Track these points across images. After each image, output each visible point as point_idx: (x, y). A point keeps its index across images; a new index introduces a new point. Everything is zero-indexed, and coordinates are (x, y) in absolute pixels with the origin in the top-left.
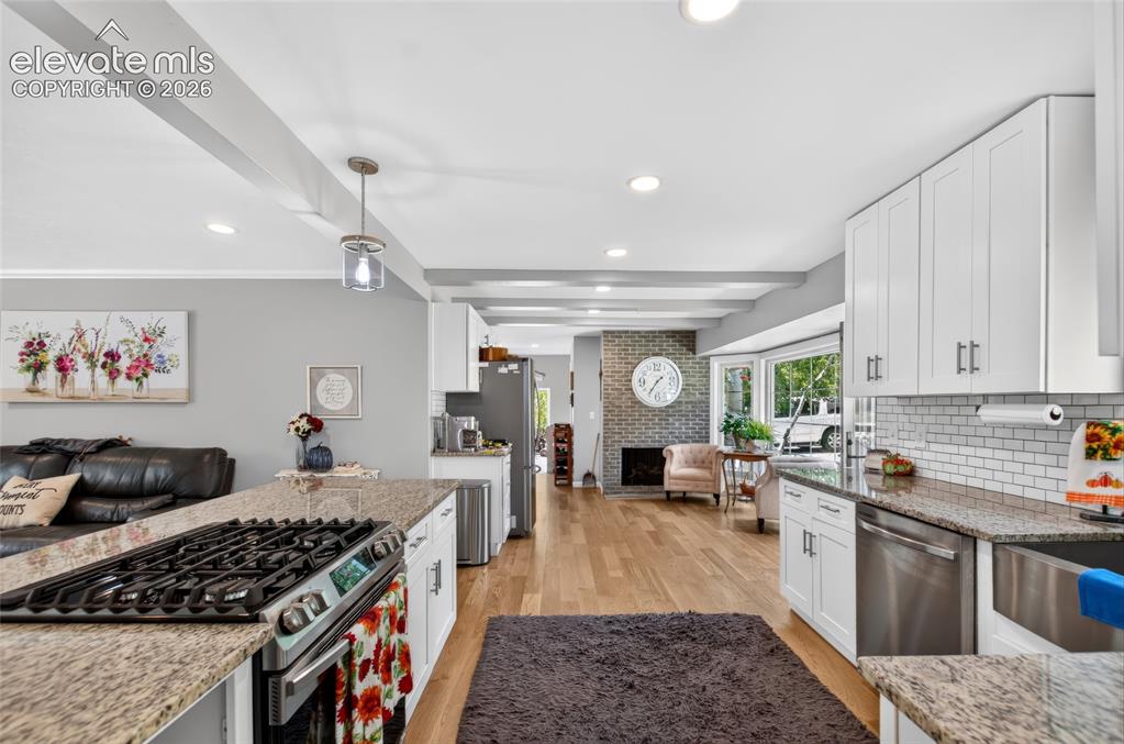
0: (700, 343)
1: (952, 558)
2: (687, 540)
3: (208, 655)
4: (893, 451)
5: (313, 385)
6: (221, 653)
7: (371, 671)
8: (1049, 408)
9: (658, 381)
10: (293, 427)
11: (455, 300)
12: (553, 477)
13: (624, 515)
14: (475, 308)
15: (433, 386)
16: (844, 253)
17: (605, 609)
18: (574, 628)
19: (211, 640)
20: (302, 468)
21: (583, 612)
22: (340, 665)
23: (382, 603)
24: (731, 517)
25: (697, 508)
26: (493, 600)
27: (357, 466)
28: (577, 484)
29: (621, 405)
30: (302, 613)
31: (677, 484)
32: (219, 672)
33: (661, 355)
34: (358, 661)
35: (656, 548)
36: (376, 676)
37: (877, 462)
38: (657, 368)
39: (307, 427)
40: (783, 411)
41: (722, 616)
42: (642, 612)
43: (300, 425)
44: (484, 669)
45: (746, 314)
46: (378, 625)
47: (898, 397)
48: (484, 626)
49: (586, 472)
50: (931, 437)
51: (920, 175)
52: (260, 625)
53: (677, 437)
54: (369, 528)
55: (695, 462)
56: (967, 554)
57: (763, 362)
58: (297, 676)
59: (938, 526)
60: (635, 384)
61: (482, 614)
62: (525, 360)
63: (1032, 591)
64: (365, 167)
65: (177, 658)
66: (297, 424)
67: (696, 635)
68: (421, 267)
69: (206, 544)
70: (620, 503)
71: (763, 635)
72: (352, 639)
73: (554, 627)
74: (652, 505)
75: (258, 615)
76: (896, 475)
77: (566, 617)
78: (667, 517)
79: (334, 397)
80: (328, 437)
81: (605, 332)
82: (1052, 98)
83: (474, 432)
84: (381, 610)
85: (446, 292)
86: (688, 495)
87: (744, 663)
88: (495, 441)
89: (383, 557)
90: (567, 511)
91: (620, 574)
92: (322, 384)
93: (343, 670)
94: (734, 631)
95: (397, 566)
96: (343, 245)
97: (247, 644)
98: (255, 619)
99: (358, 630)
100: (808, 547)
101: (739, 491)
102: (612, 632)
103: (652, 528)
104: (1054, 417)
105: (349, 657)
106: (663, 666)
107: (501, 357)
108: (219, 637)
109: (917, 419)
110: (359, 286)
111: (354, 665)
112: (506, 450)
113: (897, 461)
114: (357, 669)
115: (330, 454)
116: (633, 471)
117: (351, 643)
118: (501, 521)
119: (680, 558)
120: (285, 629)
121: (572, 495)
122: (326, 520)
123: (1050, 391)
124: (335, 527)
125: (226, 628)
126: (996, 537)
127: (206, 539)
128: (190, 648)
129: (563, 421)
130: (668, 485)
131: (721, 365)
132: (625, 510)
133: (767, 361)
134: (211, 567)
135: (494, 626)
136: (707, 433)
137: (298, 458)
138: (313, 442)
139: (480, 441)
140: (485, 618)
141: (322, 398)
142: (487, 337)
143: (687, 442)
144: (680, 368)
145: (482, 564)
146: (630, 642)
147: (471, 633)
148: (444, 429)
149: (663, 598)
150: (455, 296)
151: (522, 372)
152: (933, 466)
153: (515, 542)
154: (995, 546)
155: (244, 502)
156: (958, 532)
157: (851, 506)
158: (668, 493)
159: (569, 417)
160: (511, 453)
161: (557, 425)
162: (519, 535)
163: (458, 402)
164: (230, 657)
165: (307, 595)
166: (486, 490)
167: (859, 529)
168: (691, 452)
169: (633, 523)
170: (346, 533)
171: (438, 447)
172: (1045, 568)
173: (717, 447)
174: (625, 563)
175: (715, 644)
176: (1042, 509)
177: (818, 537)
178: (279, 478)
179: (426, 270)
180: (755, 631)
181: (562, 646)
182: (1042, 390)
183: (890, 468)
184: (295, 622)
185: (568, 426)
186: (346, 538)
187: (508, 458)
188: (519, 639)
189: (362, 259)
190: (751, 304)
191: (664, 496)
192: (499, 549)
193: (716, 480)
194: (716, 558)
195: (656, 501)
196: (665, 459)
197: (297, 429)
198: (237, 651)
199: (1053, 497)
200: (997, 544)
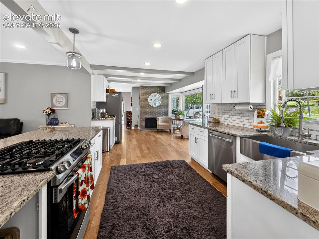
0: (166, 90)
1: (231, 141)
2: (164, 142)
3: (34, 182)
4: (215, 117)
5: (52, 99)
6: (39, 181)
7: (84, 183)
8: (250, 106)
9: (155, 100)
10: (45, 112)
11: (98, 74)
12: (126, 126)
13: (147, 136)
14: (106, 77)
15: (92, 99)
16: (204, 68)
17: (144, 161)
18: (136, 167)
19: (34, 178)
20: (48, 125)
21: (138, 163)
22: (74, 183)
23: (86, 163)
24: (174, 135)
25: (165, 133)
26: (111, 162)
27: (67, 124)
28: (133, 128)
29: (145, 106)
30: (64, 167)
31: (160, 127)
32: (39, 188)
33: (156, 93)
34: (80, 181)
35: (156, 144)
36: (85, 185)
37: (211, 120)
38: (155, 96)
39: (50, 112)
40: (187, 108)
41: (175, 161)
42: (154, 161)
43: (47, 111)
44: (111, 181)
45: (179, 83)
46: (85, 170)
47: (216, 104)
48: (110, 169)
49: (135, 124)
50: (223, 114)
51: (222, 50)
52: (51, 171)
53: (160, 115)
54: (79, 141)
55: (165, 121)
56: (234, 140)
57: (182, 95)
58: (62, 187)
59: (228, 134)
60: (149, 101)
61: (109, 166)
62: (120, 93)
63: (247, 147)
64: (74, 31)
65: (22, 184)
66: (46, 111)
67: (169, 166)
68: (89, 64)
69: (22, 148)
70: (145, 133)
71: (185, 165)
72: (78, 174)
73: (130, 168)
74: (154, 133)
75: (50, 168)
76: (216, 123)
77: (134, 164)
78: (158, 136)
79: (59, 102)
80: (57, 115)
81: (141, 86)
82: (251, 35)
83: (105, 113)
84: (86, 165)
85: (96, 72)
86: (163, 130)
87: (181, 172)
88: (111, 116)
89: (85, 149)
90: (130, 136)
91: (147, 152)
92: (55, 98)
93: (76, 184)
94: (178, 164)
95: (88, 152)
96: (67, 54)
97: (48, 178)
98: (49, 170)
99: (80, 171)
100: (196, 141)
101: (176, 128)
102: (147, 167)
103: (154, 139)
104: (251, 108)
105: (77, 180)
106: (161, 175)
107: (113, 92)
108: (37, 176)
109: (220, 109)
110: (73, 67)
111: (79, 182)
112: (114, 118)
113: (215, 119)
114: (80, 183)
115: (58, 120)
116: (149, 124)
117: (78, 175)
118: (113, 139)
119: (163, 146)
120: (58, 172)
121: (131, 131)
122: (64, 139)
123: (251, 102)
124: (68, 141)
125: (38, 173)
126: (241, 136)
127: (22, 146)
128: (27, 181)
129: (129, 110)
130: (158, 128)
131: (171, 96)
132: (146, 134)
133: (183, 95)
134: (27, 155)
135: (113, 169)
136: (168, 114)
137: (46, 121)
138: (52, 116)
139: (107, 116)
140: (110, 166)
141: (55, 102)
142: (108, 86)
143: (162, 116)
144: (161, 96)
145: (108, 151)
146: (152, 169)
147: (106, 171)
148: (96, 112)
149: (159, 157)
150: (98, 73)
151: (119, 96)
152: (224, 120)
153: (117, 144)
154: (240, 138)
155: (31, 135)
156: (232, 135)
157: (207, 131)
158: (158, 129)
159: (130, 109)
160: (116, 119)
161: (127, 112)
162: (118, 143)
163: (99, 105)
164: (43, 182)
165: (65, 161)
166: (109, 130)
167: (209, 136)
168: (164, 119)
169: (149, 138)
170: (72, 143)
171: (94, 118)
172: (249, 142)
173: (170, 117)
174: (148, 149)
175: (174, 168)
176: (248, 130)
177: (199, 139)
178: (39, 128)
179: (90, 65)
180: (183, 163)
181: (134, 172)
182: (249, 102)
183: (214, 121)
184: (62, 170)
185: (130, 112)
186: (73, 144)
187: (115, 121)
188: (121, 172)
189: (73, 59)
190: (180, 80)
191: (157, 130)
192: (112, 147)
193: (170, 126)
194: (172, 146)
195: (155, 132)
196: (157, 121)
197: (46, 112)
198: (45, 180)
199: (250, 127)
200: (241, 138)
